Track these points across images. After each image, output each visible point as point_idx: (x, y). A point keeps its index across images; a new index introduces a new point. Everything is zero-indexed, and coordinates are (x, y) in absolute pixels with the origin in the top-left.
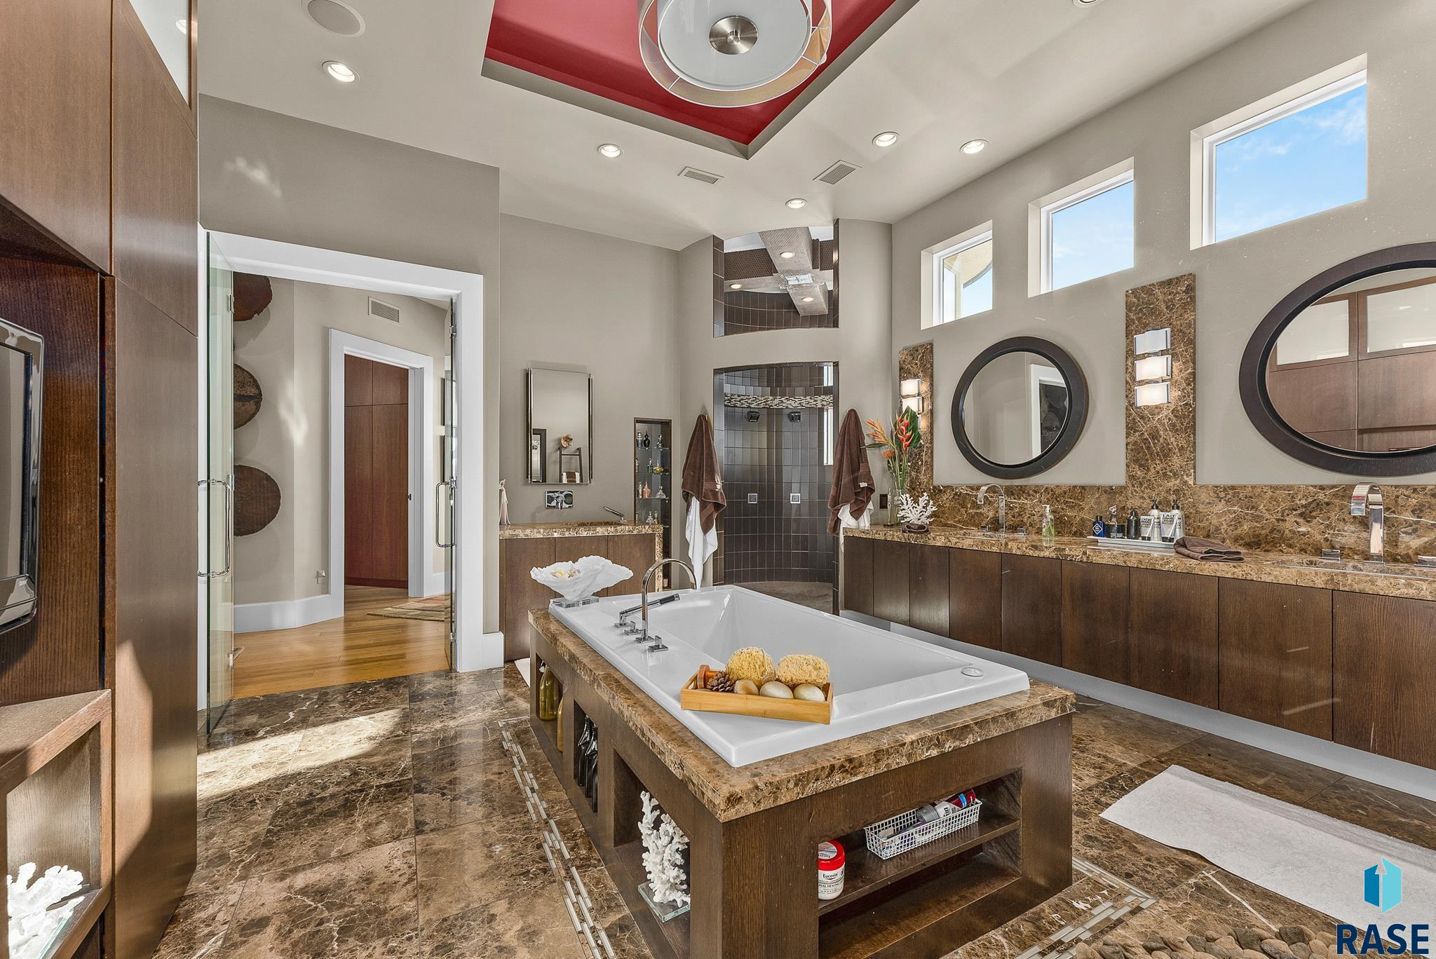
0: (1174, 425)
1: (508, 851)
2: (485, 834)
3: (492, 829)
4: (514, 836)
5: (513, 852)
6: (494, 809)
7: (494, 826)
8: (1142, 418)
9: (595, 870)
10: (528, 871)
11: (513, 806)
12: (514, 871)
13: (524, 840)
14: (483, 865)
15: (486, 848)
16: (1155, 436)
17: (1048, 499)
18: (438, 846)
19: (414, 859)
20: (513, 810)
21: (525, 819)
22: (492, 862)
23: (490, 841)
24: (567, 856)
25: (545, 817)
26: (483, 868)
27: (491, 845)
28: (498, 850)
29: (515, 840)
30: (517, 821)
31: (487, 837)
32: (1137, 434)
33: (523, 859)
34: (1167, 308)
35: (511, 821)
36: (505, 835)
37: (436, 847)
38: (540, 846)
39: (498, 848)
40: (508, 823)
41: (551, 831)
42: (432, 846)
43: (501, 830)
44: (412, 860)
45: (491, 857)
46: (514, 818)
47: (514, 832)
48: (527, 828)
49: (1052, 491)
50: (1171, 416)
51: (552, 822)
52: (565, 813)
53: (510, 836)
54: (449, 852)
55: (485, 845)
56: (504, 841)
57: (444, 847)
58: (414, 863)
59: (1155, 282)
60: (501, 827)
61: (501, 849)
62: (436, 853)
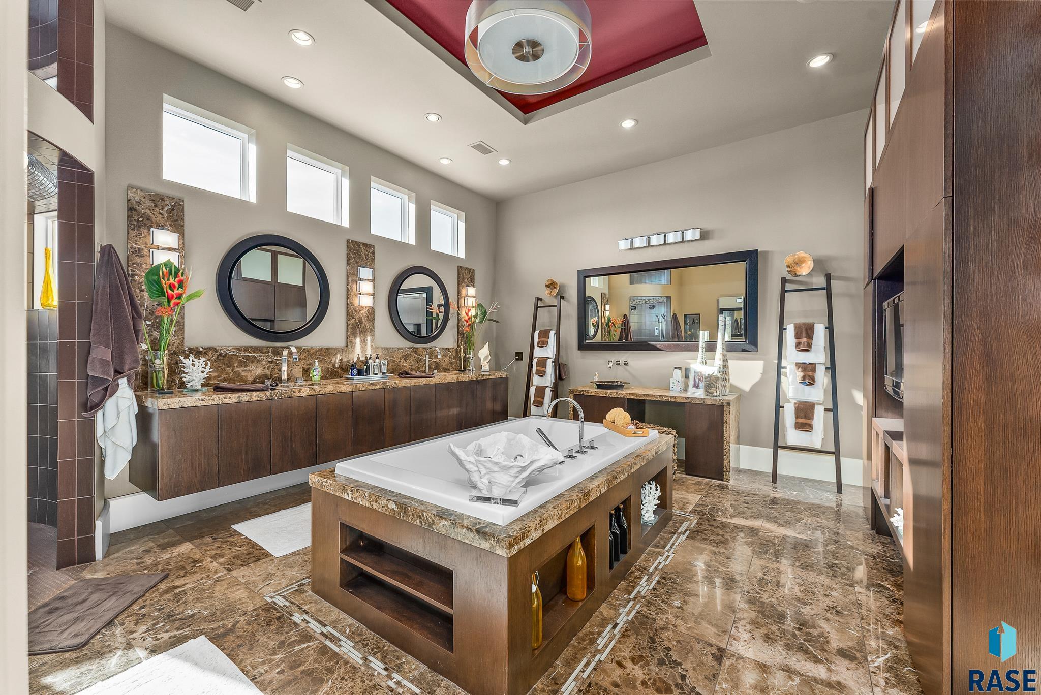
0: (368, 317)
1: (672, 598)
2: (677, 617)
3: (670, 616)
4: (661, 603)
5: (670, 596)
6: (656, 630)
7: (667, 618)
8: (356, 311)
9: (642, 565)
10: (672, 583)
11: (642, 623)
12: (679, 587)
13: (658, 597)
14: (692, 600)
15: (684, 608)
16: (361, 322)
17: (305, 356)
18: (713, 630)
19: (732, 632)
20: (645, 619)
21: (645, 609)
22: (686, 598)
23: (678, 610)
24: (646, 577)
25: (631, 603)
26: (693, 599)
27: (679, 608)
28: (678, 602)
29: (663, 601)
30: (652, 612)
31: (677, 614)
32: (353, 319)
33: (668, 589)
34: (366, 258)
35: (654, 613)
36: (666, 608)
37: (714, 630)
38: (654, 589)
39: (677, 603)
40: (657, 614)
41: (639, 592)
42: (717, 632)
43: (664, 612)
44: (734, 631)
45: (684, 601)
46: (650, 614)
47: (659, 606)
48: (649, 603)
49: (308, 351)
50: (367, 313)
51: (632, 596)
52: (618, 596)
53: (664, 605)
54: (708, 621)
55: (683, 609)
56: (669, 605)
57: (709, 627)
58: (733, 629)
59: (361, 242)
60: (664, 614)
61: (675, 602)
62: (716, 626)
